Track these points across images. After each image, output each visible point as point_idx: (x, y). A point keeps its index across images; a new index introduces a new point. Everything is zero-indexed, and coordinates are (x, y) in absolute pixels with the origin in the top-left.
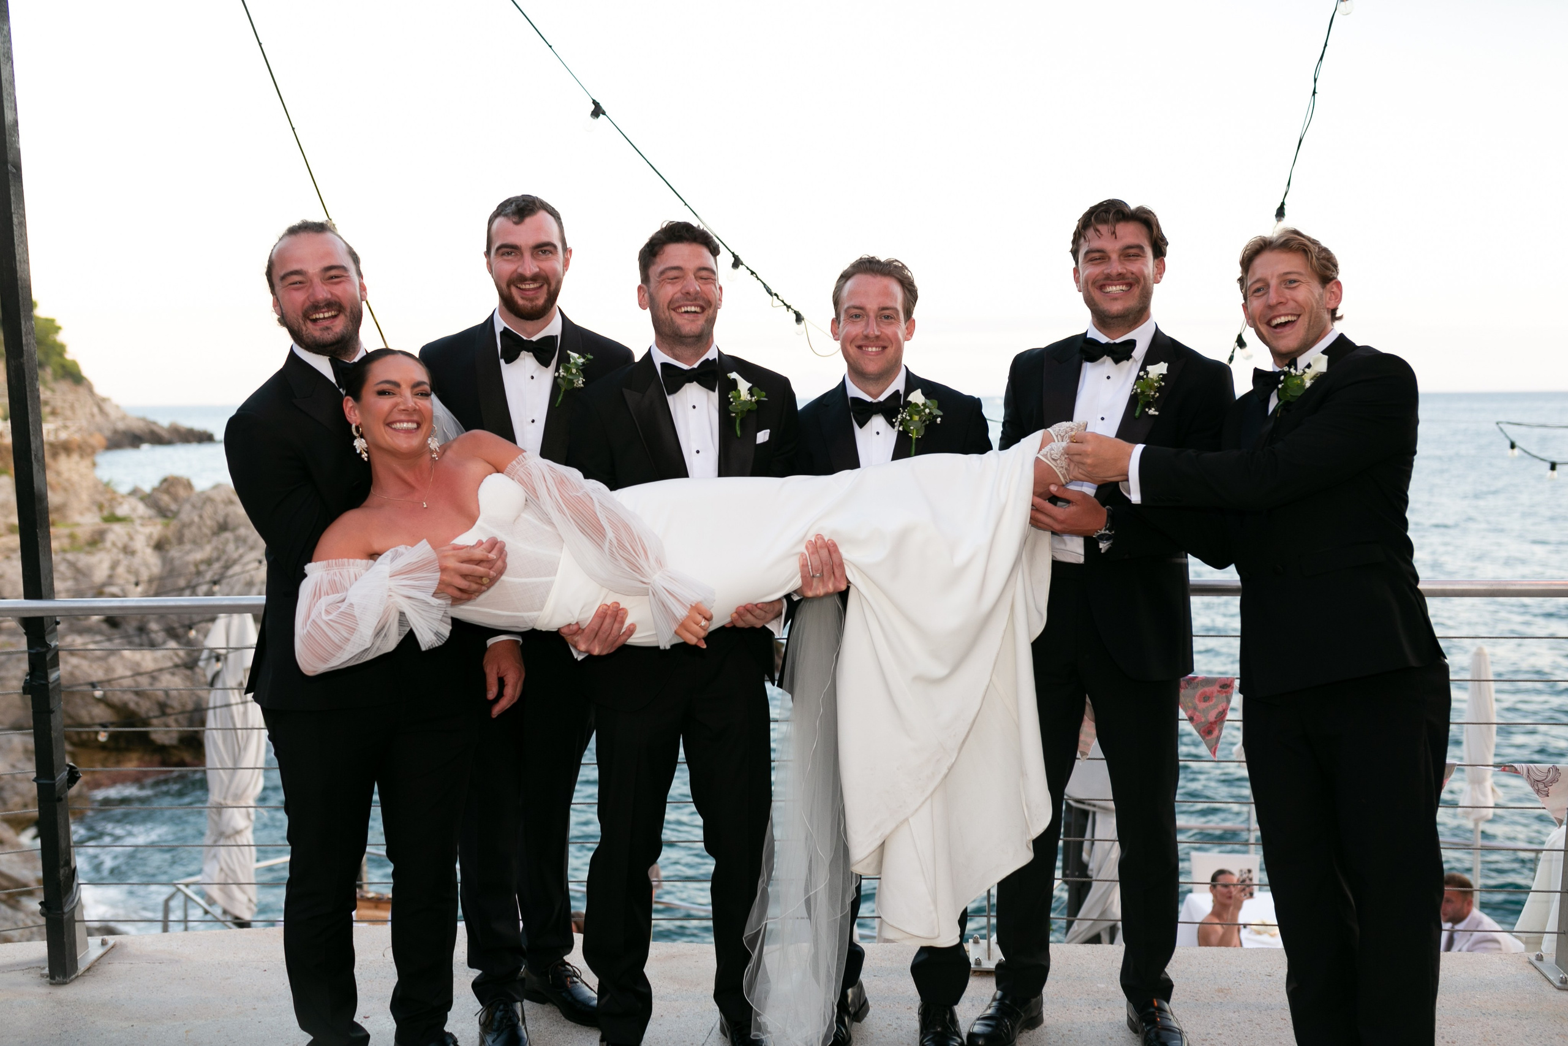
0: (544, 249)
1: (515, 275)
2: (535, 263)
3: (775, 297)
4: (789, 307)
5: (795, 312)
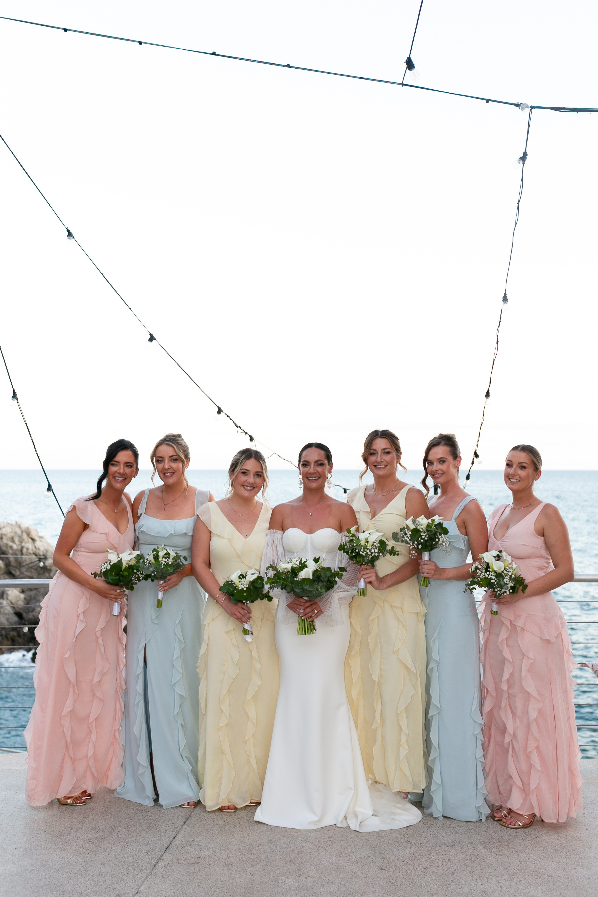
4: (246, 433)
5: (249, 436)
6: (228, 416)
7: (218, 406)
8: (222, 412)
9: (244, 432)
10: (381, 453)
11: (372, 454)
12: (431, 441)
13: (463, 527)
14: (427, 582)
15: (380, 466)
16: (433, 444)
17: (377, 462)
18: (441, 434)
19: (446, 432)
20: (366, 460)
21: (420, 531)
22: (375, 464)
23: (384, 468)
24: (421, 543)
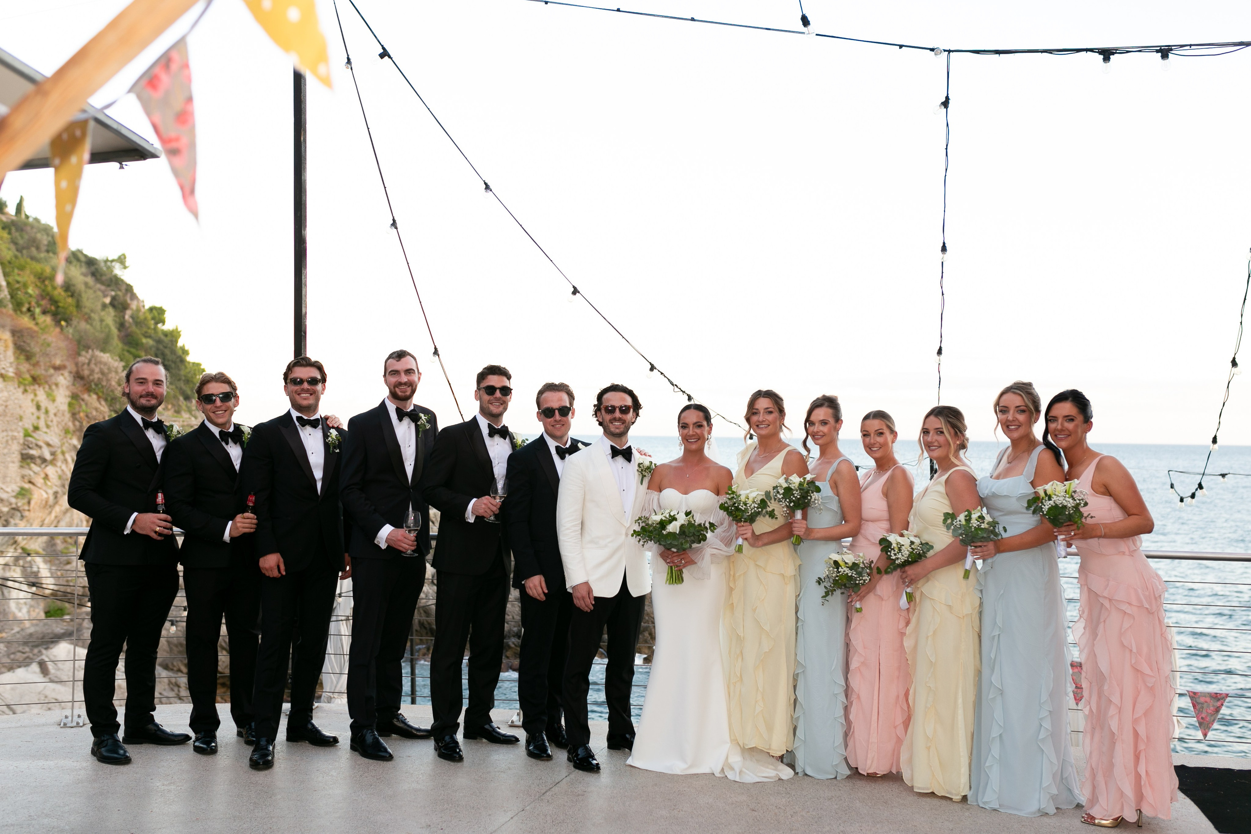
0: (409, 371)
1: (397, 383)
2: (406, 377)
3: (675, 387)
4: (684, 392)
5: (688, 395)
6: (662, 373)
7: (650, 363)
8: (656, 369)
9: (682, 391)
10: (764, 413)
11: (754, 414)
12: (814, 401)
13: (835, 486)
14: (800, 540)
15: (761, 426)
16: (817, 405)
17: (759, 421)
18: (824, 396)
19: (829, 393)
20: (748, 420)
21: (792, 489)
22: (758, 424)
23: (766, 427)
24: (793, 501)
